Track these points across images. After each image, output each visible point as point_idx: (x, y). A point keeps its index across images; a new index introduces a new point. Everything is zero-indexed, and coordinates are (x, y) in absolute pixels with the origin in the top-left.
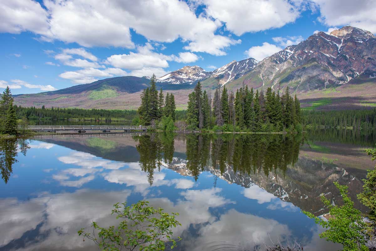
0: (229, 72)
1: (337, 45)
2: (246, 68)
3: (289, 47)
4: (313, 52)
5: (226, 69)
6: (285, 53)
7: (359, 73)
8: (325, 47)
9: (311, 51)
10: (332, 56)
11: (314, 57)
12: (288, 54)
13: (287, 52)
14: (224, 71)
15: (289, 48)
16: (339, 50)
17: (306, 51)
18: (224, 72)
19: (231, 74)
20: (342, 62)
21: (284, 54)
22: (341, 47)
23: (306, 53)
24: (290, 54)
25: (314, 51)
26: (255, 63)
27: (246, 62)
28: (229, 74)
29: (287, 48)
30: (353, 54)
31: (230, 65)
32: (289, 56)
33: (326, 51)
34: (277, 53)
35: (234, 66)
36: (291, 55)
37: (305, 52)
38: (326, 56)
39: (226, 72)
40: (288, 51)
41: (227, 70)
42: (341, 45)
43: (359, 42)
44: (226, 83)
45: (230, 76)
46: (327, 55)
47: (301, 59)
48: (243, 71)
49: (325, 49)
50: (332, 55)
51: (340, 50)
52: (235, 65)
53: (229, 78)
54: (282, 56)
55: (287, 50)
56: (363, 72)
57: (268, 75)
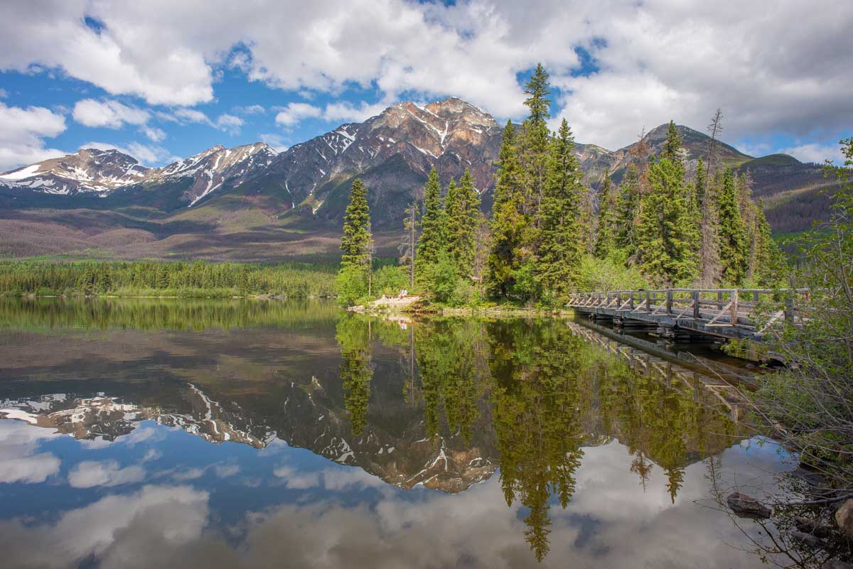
0: (206, 171)
1: (439, 132)
2: (249, 165)
3: (344, 125)
4: (394, 142)
5: (198, 165)
6: (337, 139)
7: (480, 191)
8: (418, 133)
9: (391, 140)
10: (431, 154)
11: (398, 152)
12: (344, 141)
13: (342, 137)
14: (194, 168)
15: (345, 128)
16: (442, 142)
17: (382, 139)
18: (194, 171)
19: (212, 176)
20: (450, 167)
21: (335, 140)
22: (446, 137)
23: (382, 143)
24: (348, 142)
25: (397, 139)
26: (270, 155)
27: (248, 152)
28: (207, 178)
29: (340, 129)
30: (468, 154)
31: (208, 154)
32: (347, 145)
33: (419, 141)
34: (322, 137)
35: (219, 158)
36: (351, 143)
37: (380, 141)
38: (421, 152)
39: (200, 172)
40: (345, 134)
41: (201, 167)
42: (446, 133)
43: (477, 131)
44: (201, 199)
45: (210, 183)
46: (422, 150)
47: (372, 154)
48: (242, 171)
49: (418, 138)
50: (431, 151)
51: (444, 143)
52: (221, 156)
53: (209, 187)
54: (332, 145)
55: (341, 132)
56: (487, 189)
57: (301, 185)
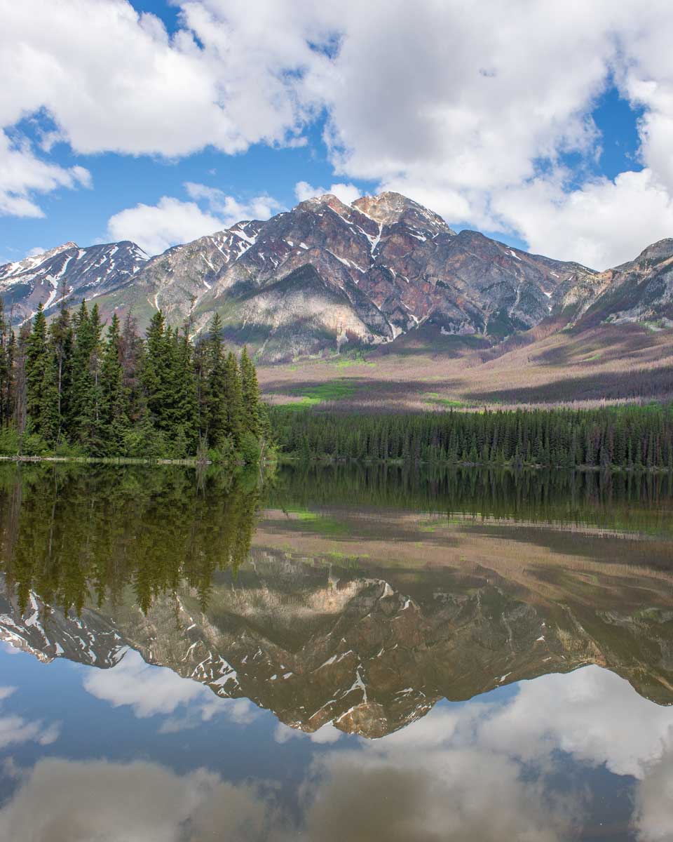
0: (49, 278)
1: (369, 237)
2: (109, 271)
3: (242, 223)
4: (307, 248)
5: (39, 268)
6: (231, 241)
7: (419, 320)
8: (339, 237)
9: (303, 245)
10: (356, 266)
11: (311, 262)
12: (240, 244)
13: (237, 239)
14: (32, 272)
15: (243, 227)
16: (372, 251)
17: (291, 243)
18: (31, 277)
19: (56, 284)
20: (380, 285)
21: (227, 242)
22: (378, 245)
23: (291, 249)
24: (244, 246)
25: (311, 244)
26: (138, 259)
27: (109, 254)
28: (49, 286)
29: (236, 227)
30: (406, 268)
31: (54, 254)
32: (244, 250)
33: (341, 249)
34: (209, 237)
35: (68, 260)
36: (249, 247)
37: (288, 246)
38: (341, 263)
39: (40, 278)
40: (242, 234)
41: (43, 271)
42: (378, 239)
43: (419, 238)
45: (53, 294)
46: (345, 261)
47: (276, 264)
48: (98, 279)
49: (339, 244)
50: (357, 263)
51: (375, 252)
52: (70, 258)
53: (51, 299)
54: (223, 249)
55: (237, 233)
56: (428, 317)
57: (176, 302)
